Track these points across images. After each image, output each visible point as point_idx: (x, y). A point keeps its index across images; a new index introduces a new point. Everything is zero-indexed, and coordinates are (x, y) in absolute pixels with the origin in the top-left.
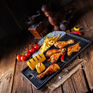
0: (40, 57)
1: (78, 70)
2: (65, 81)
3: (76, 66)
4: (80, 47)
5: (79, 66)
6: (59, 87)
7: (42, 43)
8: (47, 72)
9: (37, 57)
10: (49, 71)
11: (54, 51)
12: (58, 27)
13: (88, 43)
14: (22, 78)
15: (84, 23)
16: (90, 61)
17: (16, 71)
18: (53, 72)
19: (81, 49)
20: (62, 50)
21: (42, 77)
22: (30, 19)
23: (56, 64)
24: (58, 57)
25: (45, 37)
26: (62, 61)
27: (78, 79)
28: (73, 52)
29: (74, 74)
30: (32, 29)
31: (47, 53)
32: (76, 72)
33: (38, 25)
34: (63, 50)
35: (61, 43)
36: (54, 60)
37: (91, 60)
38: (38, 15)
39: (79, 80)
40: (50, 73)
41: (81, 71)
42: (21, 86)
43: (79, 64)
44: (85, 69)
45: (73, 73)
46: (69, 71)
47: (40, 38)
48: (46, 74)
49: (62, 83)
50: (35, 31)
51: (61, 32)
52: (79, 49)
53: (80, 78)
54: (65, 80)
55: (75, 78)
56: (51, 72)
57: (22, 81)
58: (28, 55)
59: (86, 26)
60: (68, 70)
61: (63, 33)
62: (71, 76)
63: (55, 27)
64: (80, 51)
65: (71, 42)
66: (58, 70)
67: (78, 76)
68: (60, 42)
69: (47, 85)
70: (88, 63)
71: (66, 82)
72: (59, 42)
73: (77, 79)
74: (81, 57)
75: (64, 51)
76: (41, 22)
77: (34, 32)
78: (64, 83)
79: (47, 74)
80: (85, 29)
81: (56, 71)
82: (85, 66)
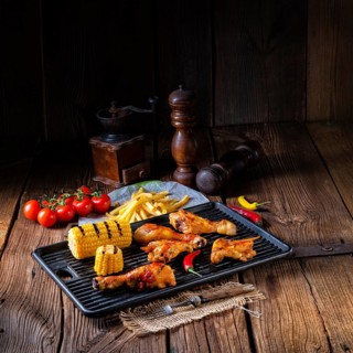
0: (120, 229)
1: (232, 310)
2: (183, 325)
3: (227, 296)
4: (254, 253)
5: (238, 302)
6: (159, 333)
7: (120, 201)
8: (132, 279)
9: (107, 226)
10: (139, 279)
11: (167, 232)
12: (190, 175)
13: (280, 251)
14: (29, 271)
15: (276, 196)
16: (273, 301)
17: (9, 244)
18: (152, 285)
19: (255, 258)
20: (192, 238)
21: (111, 286)
22: (112, 110)
23: (169, 267)
24: (177, 253)
25: (133, 186)
26: (187, 267)
27: (229, 332)
28: (230, 255)
29: (218, 315)
30: (104, 145)
31: (142, 230)
32: (224, 313)
33: (129, 141)
34: (197, 239)
35: (193, 220)
36: (162, 255)
37: (279, 299)
38: (146, 111)
39: (231, 337)
40: (141, 285)
41: (239, 315)
42: (23, 288)
43: (238, 294)
44: (256, 314)
45: (214, 311)
46: (205, 302)
47: (117, 184)
48: (125, 283)
49: (172, 325)
50: (111, 154)
51: (194, 193)
52: (249, 256)
53: (235, 333)
54: (184, 321)
55: (217, 326)
56: (145, 282)
57: (29, 279)
58: (65, 213)
59: (278, 206)
60: (201, 297)
61: (200, 199)
62: (204, 318)
63: (182, 170)
64: (249, 261)
65: (226, 230)
66: (168, 285)
67: (230, 325)
68: (193, 216)
69: (122, 314)
70: (268, 304)
71: (186, 328)
72: (189, 214)
73: (223, 332)
74: (246, 280)
75: (198, 243)
76: (140, 137)
77: (107, 157)
78: (177, 328)
79: (129, 284)
80: (274, 214)
81: (161, 285)
82: (257, 308)
